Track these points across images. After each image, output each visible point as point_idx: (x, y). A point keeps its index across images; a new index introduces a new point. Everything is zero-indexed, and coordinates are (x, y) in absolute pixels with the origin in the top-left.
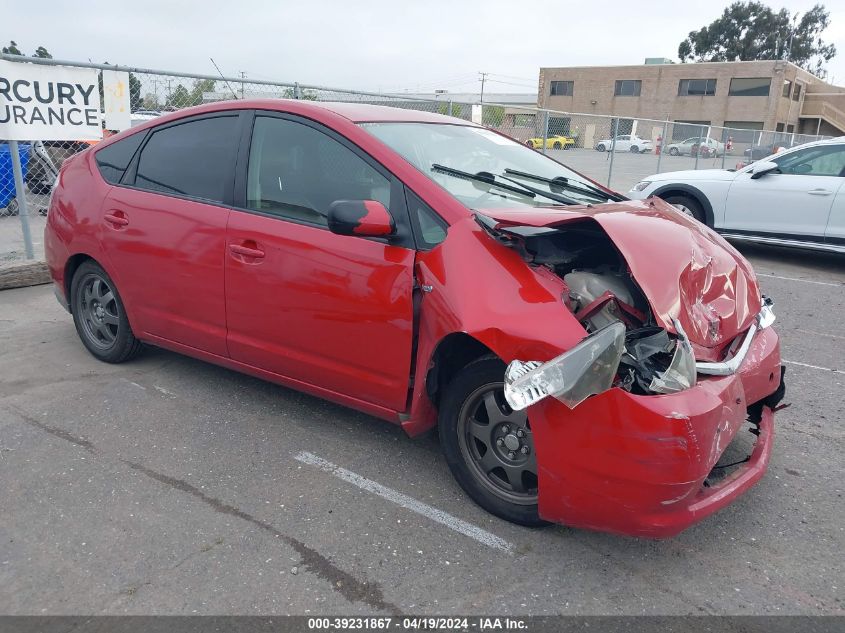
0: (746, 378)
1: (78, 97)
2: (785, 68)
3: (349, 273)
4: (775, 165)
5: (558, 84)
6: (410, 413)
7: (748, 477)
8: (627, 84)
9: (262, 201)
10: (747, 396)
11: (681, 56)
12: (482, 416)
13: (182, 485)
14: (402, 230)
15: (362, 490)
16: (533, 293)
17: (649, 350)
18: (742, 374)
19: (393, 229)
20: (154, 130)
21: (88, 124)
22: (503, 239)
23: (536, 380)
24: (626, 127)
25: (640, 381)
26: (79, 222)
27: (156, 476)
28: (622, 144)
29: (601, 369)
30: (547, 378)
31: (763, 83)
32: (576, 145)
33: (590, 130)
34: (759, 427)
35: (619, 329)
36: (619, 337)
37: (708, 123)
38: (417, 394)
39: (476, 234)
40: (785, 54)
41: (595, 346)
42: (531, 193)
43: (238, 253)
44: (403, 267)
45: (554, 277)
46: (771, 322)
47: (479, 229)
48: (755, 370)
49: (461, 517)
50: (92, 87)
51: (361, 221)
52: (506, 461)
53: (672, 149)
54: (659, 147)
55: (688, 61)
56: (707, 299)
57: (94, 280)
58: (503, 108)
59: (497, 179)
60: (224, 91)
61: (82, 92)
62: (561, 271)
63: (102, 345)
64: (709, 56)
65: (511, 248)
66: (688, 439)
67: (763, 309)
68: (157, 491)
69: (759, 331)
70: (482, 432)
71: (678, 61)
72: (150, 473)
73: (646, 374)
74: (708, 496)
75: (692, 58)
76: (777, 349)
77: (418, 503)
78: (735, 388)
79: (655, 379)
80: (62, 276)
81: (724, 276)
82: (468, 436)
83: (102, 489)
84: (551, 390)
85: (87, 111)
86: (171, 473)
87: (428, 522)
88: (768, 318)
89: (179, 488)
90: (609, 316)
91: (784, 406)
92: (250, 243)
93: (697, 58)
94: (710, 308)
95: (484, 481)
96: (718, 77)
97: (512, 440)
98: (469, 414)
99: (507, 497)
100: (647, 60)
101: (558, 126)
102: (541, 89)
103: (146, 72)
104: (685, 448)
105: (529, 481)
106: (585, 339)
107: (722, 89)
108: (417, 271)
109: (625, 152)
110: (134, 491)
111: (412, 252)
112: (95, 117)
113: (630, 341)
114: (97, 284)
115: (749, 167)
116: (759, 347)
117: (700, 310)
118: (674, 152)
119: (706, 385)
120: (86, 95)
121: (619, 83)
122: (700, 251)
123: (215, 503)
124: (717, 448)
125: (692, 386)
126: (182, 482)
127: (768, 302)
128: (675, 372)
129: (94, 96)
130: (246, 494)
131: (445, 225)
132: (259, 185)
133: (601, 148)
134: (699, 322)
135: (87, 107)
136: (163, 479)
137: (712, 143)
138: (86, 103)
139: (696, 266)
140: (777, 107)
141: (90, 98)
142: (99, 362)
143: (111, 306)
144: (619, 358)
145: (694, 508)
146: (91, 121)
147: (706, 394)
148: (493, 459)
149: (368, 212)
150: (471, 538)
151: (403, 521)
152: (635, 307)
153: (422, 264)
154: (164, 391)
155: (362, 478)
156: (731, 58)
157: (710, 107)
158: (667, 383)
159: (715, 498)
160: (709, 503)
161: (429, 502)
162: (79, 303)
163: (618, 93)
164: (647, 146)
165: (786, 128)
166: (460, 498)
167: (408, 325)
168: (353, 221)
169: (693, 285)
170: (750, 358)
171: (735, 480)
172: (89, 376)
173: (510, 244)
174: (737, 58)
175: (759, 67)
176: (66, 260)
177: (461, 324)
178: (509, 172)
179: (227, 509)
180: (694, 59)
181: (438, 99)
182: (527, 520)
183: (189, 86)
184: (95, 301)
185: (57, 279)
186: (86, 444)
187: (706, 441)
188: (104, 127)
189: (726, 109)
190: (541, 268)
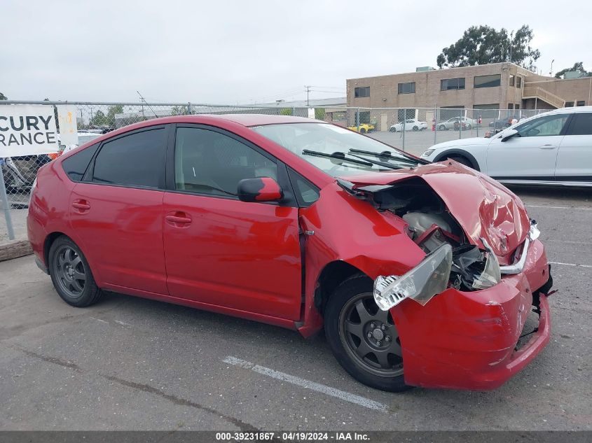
0: (529, 274)
1: (41, 125)
2: (510, 68)
3: (235, 226)
4: (516, 132)
5: (359, 90)
6: (304, 321)
7: (539, 342)
8: (406, 85)
9: (185, 184)
10: (531, 286)
11: (439, 65)
12: (355, 318)
13: (148, 388)
14: (287, 195)
15: (275, 379)
16: (384, 230)
17: (469, 261)
18: (525, 272)
19: (282, 194)
20: (104, 142)
21: (49, 142)
22: (358, 195)
23: (396, 289)
24: (411, 114)
25: (465, 282)
26: (50, 210)
27: (127, 384)
28: (409, 126)
29: (439, 277)
30: (403, 286)
31: (495, 79)
32: (376, 129)
33: (384, 119)
34: (539, 308)
35: (447, 248)
36: (448, 253)
37: (463, 107)
38: (309, 307)
39: (339, 193)
40: (507, 58)
41: (433, 262)
42: (370, 164)
43: (171, 221)
44: (292, 220)
45: (396, 218)
46: (538, 236)
47: (341, 189)
48: (533, 269)
49: (348, 391)
50: (50, 117)
51: (260, 191)
52: (375, 348)
53: (440, 127)
54: (434, 126)
55: (444, 67)
56: (497, 224)
57: (65, 249)
58: (324, 109)
59: (346, 156)
60: (130, 112)
61: (44, 121)
62: (400, 213)
63: (73, 295)
64: (457, 64)
65: (365, 200)
66: (502, 318)
67: (531, 226)
68: (130, 394)
69: (531, 242)
70: (356, 329)
71: (438, 68)
72: (123, 382)
73: (468, 277)
74: (517, 357)
75: (446, 65)
76: (544, 254)
77: (316, 384)
78: (524, 282)
79: (475, 280)
80: (42, 249)
81: (505, 207)
82: (346, 332)
83: (90, 397)
84: (406, 294)
85: (47, 133)
86: (138, 381)
87: (324, 396)
88: (535, 233)
89: (146, 390)
90: (438, 242)
91: (553, 292)
92: (180, 214)
93: (450, 65)
94: (499, 229)
95: (361, 364)
96: (466, 77)
97: (378, 333)
98: (346, 317)
99: (379, 374)
100: (417, 69)
101: (364, 117)
102: (348, 93)
103: (87, 104)
104: (500, 325)
105: (393, 360)
106: (426, 257)
107: (469, 84)
108: (301, 222)
109: (410, 131)
110: (113, 396)
111: (295, 209)
112: (53, 138)
113: (456, 255)
114: (68, 252)
115: (499, 134)
116: (533, 253)
117: (493, 231)
118: (442, 128)
119: (507, 281)
120: (46, 123)
121: (400, 85)
122: (487, 192)
123: (173, 398)
124: (520, 324)
125: (499, 283)
126: (147, 386)
127: (534, 222)
128: (487, 274)
129: (52, 123)
130: (193, 390)
131: (318, 189)
132: (182, 175)
133: (393, 130)
134: (494, 239)
135: (48, 131)
136: (133, 385)
137: (468, 120)
138: (47, 128)
139: (488, 202)
140: (507, 93)
141: (49, 124)
142: (72, 307)
143: (79, 267)
144: (450, 268)
145: (510, 366)
146: (50, 140)
147: (508, 287)
148: (366, 347)
149: (264, 185)
150: (357, 404)
151: (307, 397)
152: (452, 233)
153: (304, 216)
154: (122, 323)
155: (273, 371)
156: (472, 64)
157: (463, 97)
158: (483, 282)
159: (522, 358)
160: (519, 362)
161: (322, 382)
162: (56, 267)
163: (400, 92)
164: (424, 126)
165: (514, 107)
166: (344, 378)
167: (297, 260)
168: (254, 192)
169: (487, 215)
170: (529, 261)
171: (532, 345)
172: (66, 318)
173: (364, 198)
174: (476, 63)
175: (491, 68)
176: (45, 238)
177: (337, 255)
178: (352, 150)
179: (183, 402)
180: (447, 66)
181: (279, 106)
182: (395, 387)
183: (105, 111)
184: (68, 264)
185: (38, 251)
186: (73, 366)
187: (513, 320)
188: (60, 144)
189: (473, 98)
190: (387, 212)
